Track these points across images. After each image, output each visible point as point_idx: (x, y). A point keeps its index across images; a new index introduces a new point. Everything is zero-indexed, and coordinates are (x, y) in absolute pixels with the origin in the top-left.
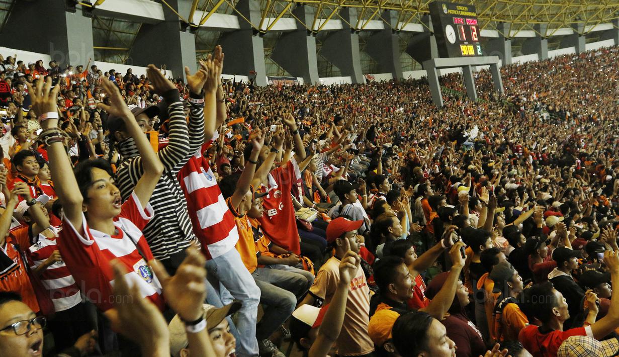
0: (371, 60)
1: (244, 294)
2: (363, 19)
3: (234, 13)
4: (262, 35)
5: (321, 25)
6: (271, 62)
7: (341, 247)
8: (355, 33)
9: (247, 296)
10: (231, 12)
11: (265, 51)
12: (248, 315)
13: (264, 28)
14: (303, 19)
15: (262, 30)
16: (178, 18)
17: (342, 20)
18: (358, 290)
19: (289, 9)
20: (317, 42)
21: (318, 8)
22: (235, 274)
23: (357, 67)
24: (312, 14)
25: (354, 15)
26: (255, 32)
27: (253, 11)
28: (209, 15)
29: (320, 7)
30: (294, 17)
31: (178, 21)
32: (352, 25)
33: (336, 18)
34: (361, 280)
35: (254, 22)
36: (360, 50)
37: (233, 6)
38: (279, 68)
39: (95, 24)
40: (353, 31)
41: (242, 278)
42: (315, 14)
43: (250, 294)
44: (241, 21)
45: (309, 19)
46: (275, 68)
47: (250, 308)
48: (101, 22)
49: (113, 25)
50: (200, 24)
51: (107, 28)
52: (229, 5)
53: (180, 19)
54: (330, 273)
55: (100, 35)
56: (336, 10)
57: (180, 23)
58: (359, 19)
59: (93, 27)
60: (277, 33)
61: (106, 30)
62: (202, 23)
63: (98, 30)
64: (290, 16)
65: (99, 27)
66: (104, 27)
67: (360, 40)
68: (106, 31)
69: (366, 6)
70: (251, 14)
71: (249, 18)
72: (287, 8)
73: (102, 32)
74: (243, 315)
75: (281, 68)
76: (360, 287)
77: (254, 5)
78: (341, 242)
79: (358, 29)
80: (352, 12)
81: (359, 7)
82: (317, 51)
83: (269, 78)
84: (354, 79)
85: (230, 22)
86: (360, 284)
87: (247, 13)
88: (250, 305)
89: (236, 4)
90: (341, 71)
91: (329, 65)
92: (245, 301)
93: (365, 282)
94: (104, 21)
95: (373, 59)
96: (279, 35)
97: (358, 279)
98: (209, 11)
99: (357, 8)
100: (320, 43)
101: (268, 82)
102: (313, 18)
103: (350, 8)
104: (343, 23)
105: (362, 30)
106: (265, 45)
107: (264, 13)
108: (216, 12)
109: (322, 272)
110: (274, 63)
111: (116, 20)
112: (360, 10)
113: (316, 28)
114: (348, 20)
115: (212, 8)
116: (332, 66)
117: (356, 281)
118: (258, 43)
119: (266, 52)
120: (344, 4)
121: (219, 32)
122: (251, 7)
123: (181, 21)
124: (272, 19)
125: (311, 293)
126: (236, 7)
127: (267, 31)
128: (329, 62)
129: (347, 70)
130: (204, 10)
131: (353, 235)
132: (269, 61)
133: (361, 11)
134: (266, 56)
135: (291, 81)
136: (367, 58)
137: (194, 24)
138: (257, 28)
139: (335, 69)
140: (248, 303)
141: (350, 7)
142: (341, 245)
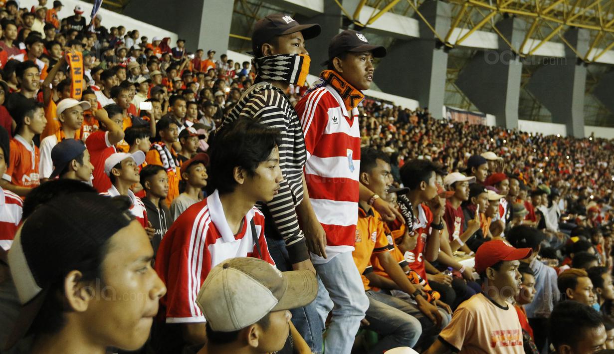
0: (601, 108)
1: (346, 297)
2: (597, 47)
3: (415, 16)
4: (447, 49)
5: (533, 47)
6: (454, 90)
7: (493, 281)
8: (582, 65)
9: (347, 301)
10: (411, 15)
11: (448, 72)
12: (343, 327)
13: (452, 41)
14: (509, 35)
15: (449, 43)
16: (340, 12)
17: (565, 45)
18: (510, 347)
19: (491, 20)
20: (524, 70)
21: (532, 24)
22: (339, 267)
23: (577, 114)
24: (523, 30)
25: (585, 40)
26: (439, 44)
27: (441, 16)
28: (381, 13)
29: (536, 23)
30: (496, 32)
31: (339, 15)
32: (580, 53)
33: (557, 40)
34: (516, 335)
35: (439, 32)
36: (587, 91)
37: (415, 6)
38: (464, 99)
39: (238, 8)
40: (580, 61)
41: (347, 275)
42: (528, 31)
43: (353, 301)
44: (422, 27)
45: (517, 37)
46: (458, 97)
47: (349, 319)
48: (245, 7)
49: (260, 12)
50: (368, 23)
51: (251, 15)
52: (410, 6)
53: (343, 13)
54: (472, 314)
55: (241, 22)
56: (559, 29)
57: (341, 19)
58: (591, 46)
59: (235, 11)
60: (470, 52)
61: (249, 16)
62: (370, 22)
63: (240, 15)
64: (491, 30)
65: (241, 11)
66: (248, 13)
67: (589, 77)
68: (249, 18)
69: (605, 30)
70: (438, 20)
71: (433, 25)
72: (489, 18)
73: (244, 19)
74: (338, 325)
75: (466, 98)
76: (513, 344)
77: (443, 9)
78: (494, 274)
79: (588, 60)
80: (583, 35)
81: (593, 30)
82: (522, 84)
83: (447, 109)
84: (570, 129)
85: (408, 27)
86: (514, 341)
87: (432, 18)
88: (350, 316)
89: (419, 5)
90: (553, 116)
91: (536, 106)
92: (343, 307)
93: (521, 340)
94: (249, 6)
95: (604, 106)
96: (472, 54)
97: (512, 333)
98: (382, 9)
99: (591, 30)
100: (527, 73)
101: (445, 115)
102: (523, 37)
103: (580, 30)
104: (567, 49)
105: (594, 63)
106: (450, 65)
107: (456, 21)
108: (391, 11)
109: (462, 311)
110: (458, 92)
111: (264, 7)
112: (595, 33)
113: (526, 51)
114: (575, 45)
115: (387, 5)
116: (540, 107)
117: (509, 335)
118: (440, 59)
119: (449, 76)
120: (572, 22)
121: (391, 39)
122: (439, 11)
123: (344, 16)
124: (466, 31)
125: (441, 339)
126: (420, 9)
127: (456, 46)
128: (537, 102)
129: (561, 116)
130: (375, 8)
131: (513, 268)
132: (452, 87)
133: (596, 37)
134: (449, 80)
135: (477, 118)
136: (595, 104)
137: (359, 23)
138: (443, 40)
139: (544, 112)
140: (348, 312)
141: (581, 28)
142: (493, 278)
